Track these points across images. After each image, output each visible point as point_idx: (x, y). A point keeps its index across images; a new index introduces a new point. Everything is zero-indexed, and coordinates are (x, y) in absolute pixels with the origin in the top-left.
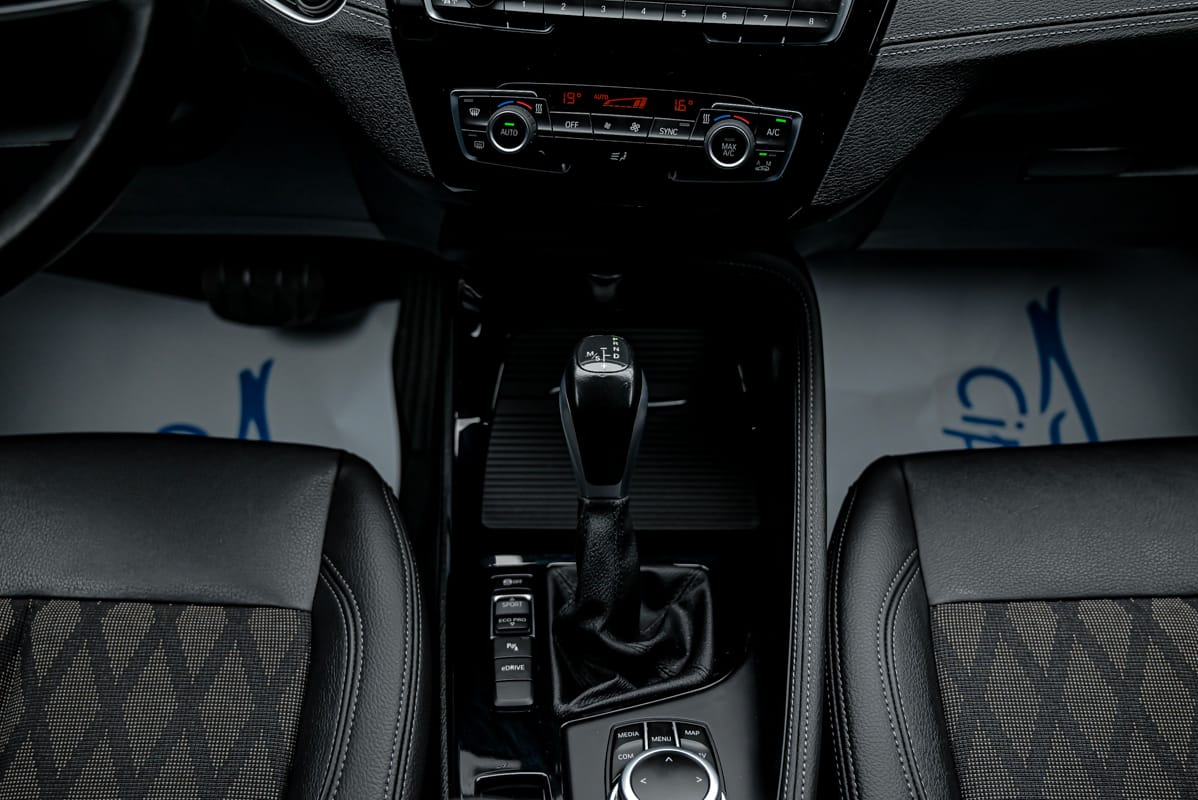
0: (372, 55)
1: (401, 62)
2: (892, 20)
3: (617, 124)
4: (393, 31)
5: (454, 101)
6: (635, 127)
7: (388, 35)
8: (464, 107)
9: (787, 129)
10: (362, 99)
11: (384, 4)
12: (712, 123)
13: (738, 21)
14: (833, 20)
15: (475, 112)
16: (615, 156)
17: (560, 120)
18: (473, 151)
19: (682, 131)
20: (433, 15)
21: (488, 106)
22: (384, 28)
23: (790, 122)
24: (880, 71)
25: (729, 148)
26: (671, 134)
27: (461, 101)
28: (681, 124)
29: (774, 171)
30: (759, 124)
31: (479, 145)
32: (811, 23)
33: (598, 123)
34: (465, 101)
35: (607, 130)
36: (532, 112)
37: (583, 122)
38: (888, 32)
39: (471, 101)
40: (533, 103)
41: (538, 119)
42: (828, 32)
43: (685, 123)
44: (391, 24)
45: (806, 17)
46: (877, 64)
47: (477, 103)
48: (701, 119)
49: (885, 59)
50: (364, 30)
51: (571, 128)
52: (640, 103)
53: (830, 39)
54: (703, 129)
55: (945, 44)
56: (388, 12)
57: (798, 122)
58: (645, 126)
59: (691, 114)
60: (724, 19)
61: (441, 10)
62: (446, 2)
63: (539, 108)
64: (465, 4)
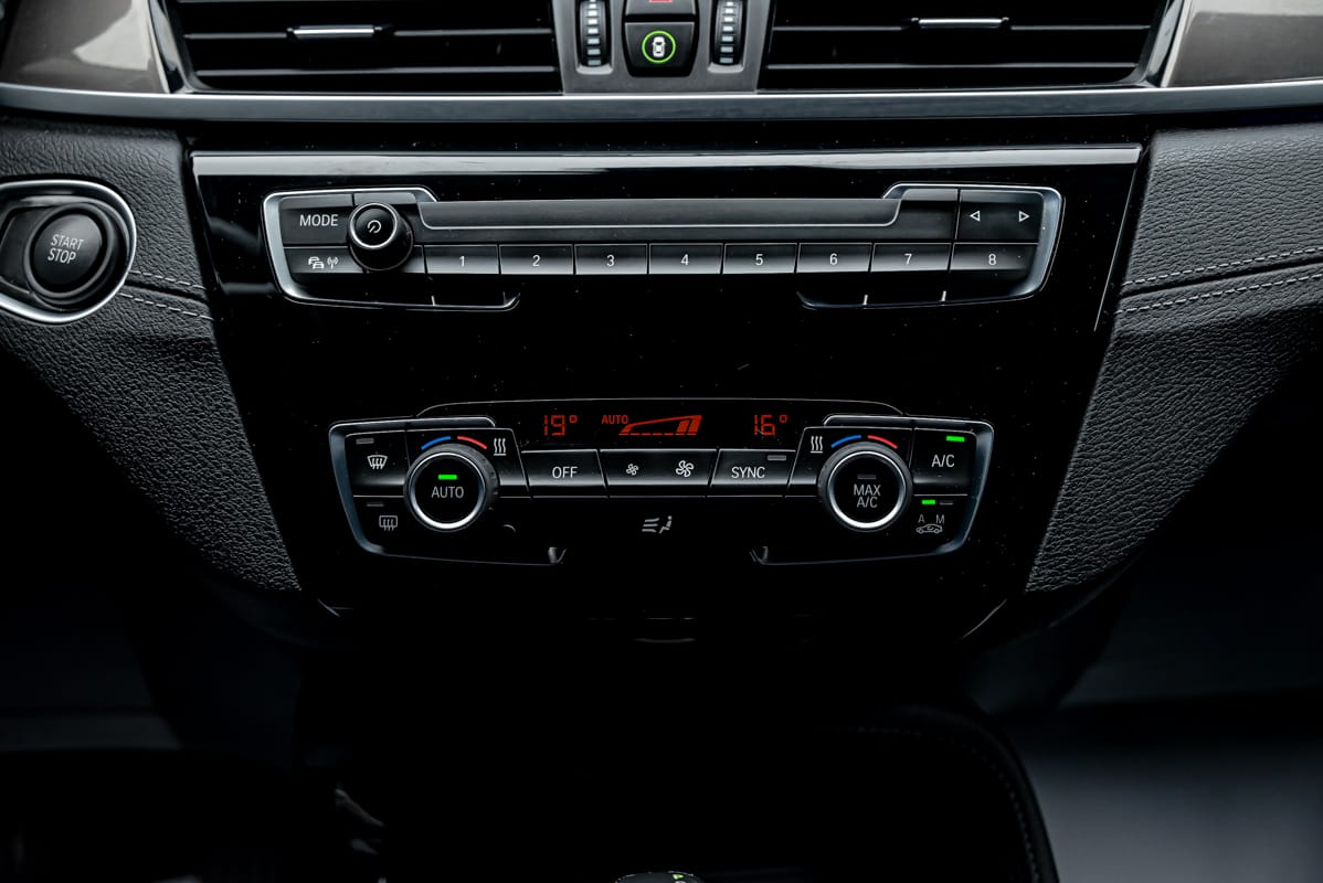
0: (177, 370)
1: (232, 379)
2: (1135, 249)
3: (647, 465)
4: (216, 325)
5: (337, 444)
6: (685, 468)
7: (208, 332)
8: (356, 455)
9: (967, 452)
10: (160, 454)
11: (199, 278)
12: (828, 452)
13: (858, 266)
14: (1029, 254)
15: (377, 462)
16: (650, 525)
17: (544, 465)
18: (375, 535)
19: (772, 468)
20: (291, 290)
21: (401, 449)
22: (199, 321)
23: (971, 441)
24: (1125, 341)
25: (866, 492)
26: (755, 477)
27: (350, 443)
28: (770, 458)
29: (951, 532)
30: (918, 448)
31: (388, 524)
32: (992, 262)
33: (616, 466)
34: (359, 442)
35: (632, 478)
36: (488, 454)
37: (585, 466)
38: (1130, 271)
39: (371, 441)
40: (487, 437)
41: (500, 465)
42: (1023, 278)
43: (778, 455)
44: (212, 313)
45: (982, 251)
46: (1118, 326)
47: (383, 443)
48: (807, 446)
49: (1131, 318)
50: (163, 327)
51: (563, 478)
52: (690, 425)
53: (1029, 288)
54: (814, 464)
55: (1235, 286)
56: (206, 292)
57: (986, 441)
58: (703, 465)
59: (787, 437)
60: (833, 265)
61: (306, 281)
62: (316, 265)
63: (500, 447)
64: (351, 268)
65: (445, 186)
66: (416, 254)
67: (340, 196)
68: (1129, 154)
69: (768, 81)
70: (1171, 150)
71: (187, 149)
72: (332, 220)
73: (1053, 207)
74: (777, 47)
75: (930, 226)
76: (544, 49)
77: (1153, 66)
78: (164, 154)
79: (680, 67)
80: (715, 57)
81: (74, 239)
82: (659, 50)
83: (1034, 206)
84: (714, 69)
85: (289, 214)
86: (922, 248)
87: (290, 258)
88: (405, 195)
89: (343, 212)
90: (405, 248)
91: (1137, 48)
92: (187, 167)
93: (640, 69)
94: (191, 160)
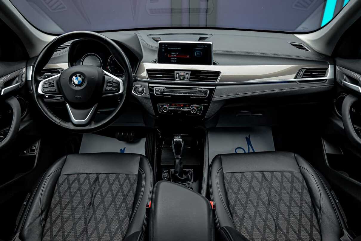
0: (147, 100)
1: (151, 101)
2: (214, 95)
3: (179, 108)
5: (158, 105)
6: (181, 108)
7: (149, 97)
8: (159, 106)
9: (201, 108)
13: (194, 95)
14: (206, 95)
15: (161, 107)
16: (179, 112)
17: (172, 108)
18: (160, 112)
19: (188, 109)
20: (155, 95)
21: (162, 106)
22: (149, 96)
24: (213, 101)
25: (193, 111)
26: (186, 109)
29: (200, 114)
30: (197, 108)
31: (161, 111)
33: (177, 108)
35: (178, 109)
37: (175, 108)
41: (169, 107)
42: (206, 96)
45: (203, 94)
47: (161, 105)
49: (213, 99)
50: (146, 97)
51: (173, 108)
52: (182, 105)
53: (206, 97)
54: (190, 108)
56: (149, 94)
57: (203, 107)
58: (183, 108)
59: (189, 106)
60: (193, 95)
61: (156, 94)
62: (157, 93)
63: (169, 106)
64: (160, 93)
65: (166, 87)
66: (164, 93)
67: (159, 88)
68: (214, 87)
69: (190, 81)
70: (218, 87)
71: (148, 84)
72: (158, 90)
73: (209, 91)
74: (190, 78)
75: (199, 92)
76: (174, 77)
77: (217, 81)
78: (147, 84)
79: (183, 79)
80: (186, 79)
81: (140, 90)
82: (182, 78)
83: (207, 91)
84: (186, 80)
85: (155, 89)
86: (199, 94)
87: (156, 92)
88: (163, 88)
89: (159, 89)
90: (163, 92)
91: (216, 79)
92: (148, 85)
93: (180, 79)
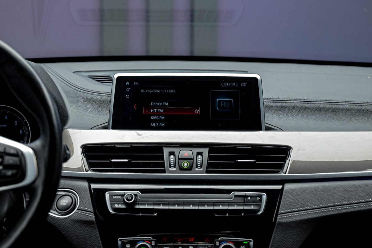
0: (87, 227)
1: (99, 229)
2: (281, 206)
3: (183, 247)
4: (95, 218)
5: (120, 243)
6: (190, 247)
7: (94, 219)
8: (124, 245)
9: (248, 245)
10: (83, 244)
11: (92, 209)
12: (220, 245)
13: (226, 208)
14: (260, 206)
15: (128, 246)
17: (162, 247)
20: (111, 211)
21: (133, 243)
22: (92, 217)
23: (249, 243)
24: (279, 223)
27: (123, 242)
28: (208, 246)
30: (237, 245)
32: (252, 207)
34: (124, 242)
36: (151, 244)
37: (171, 247)
38: (280, 210)
39: (127, 242)
40: (151, 241)
41: (154, 246)
42: (259, 211)
43: (210, 245)
44: (95, 216)
45: (251, 205)
46: (278, 221)
47: (129, 242)
48: (215, 244)
49: (281, 219)
50: (84, 218)
52: (192, 239)
53: (260, 213)
54: (216, 247)
55: (301, 213)
56: (94, 211)
57: (252, 244)
58: (195, 247)
59: (211, 242)
60: (221, 207)
61: (115, 209)
62: (117, 206)
63: (153, 243)
64: (124, 207)
65: (143, 191)
66: (137, 204)
67: (122, 192)
68: (280, 187)
69: (207, 172)
70: (288, 186)
71: (89, 184)
72: (120, 197)
73: (265, 197)
74: (209, 165)
75: (240, 200)
76: (163, 165)
77: (284, 171)
78: (85, 184)
79: (190, 169)
80: (197, 167)
81: (65, 202)
82: (185, 165)
83: (261, 196)
84: (196, 169)
85: (111, 196)
86: (239, 204)
87: (111, 205)
88: (135, 192)
89: (123, 195)
90: (135, 203)
91: (281, 167)
92: (90, 187)
93: (182, 169)
94: (91, 186)
